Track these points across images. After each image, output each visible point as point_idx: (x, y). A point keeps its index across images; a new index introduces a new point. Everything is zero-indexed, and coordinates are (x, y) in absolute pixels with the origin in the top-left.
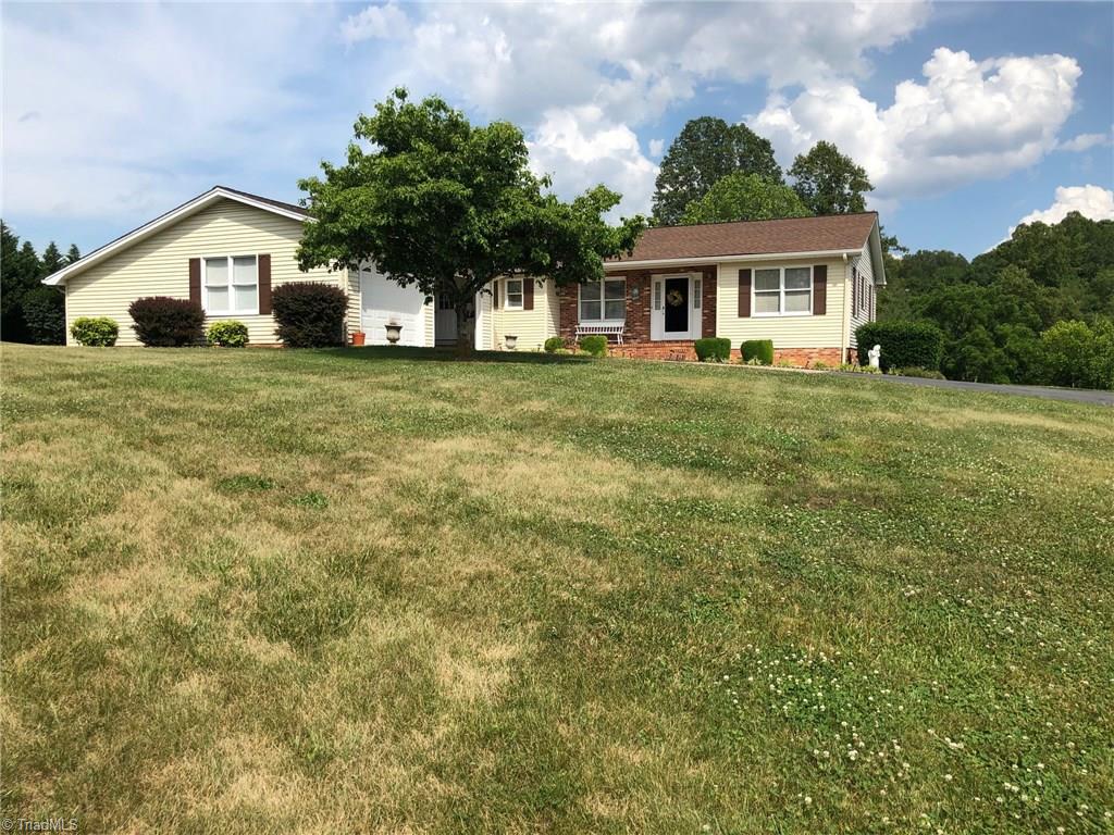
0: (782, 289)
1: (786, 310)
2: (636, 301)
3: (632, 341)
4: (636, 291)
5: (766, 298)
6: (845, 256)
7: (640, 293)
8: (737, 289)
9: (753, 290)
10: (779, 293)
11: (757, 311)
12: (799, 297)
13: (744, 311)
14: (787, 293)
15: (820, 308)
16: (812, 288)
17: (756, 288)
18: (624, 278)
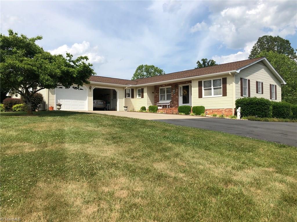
0: (212, 87)
1: (214, 95)
2: (174, 94)
3: (173, 107)
4: (174, 91)
5: (208, 91)
6: (230, 73)
7: (175, 91)
8: (198, 88)
9: (203, 88)
10: (211, 88)
11: (205, 96)
12: (218, 90)
13: (200, 96)
14: (214, 89)
15: (225, 94)
16: (222, 87)
17: (204, 88)
18: (171, 87)
